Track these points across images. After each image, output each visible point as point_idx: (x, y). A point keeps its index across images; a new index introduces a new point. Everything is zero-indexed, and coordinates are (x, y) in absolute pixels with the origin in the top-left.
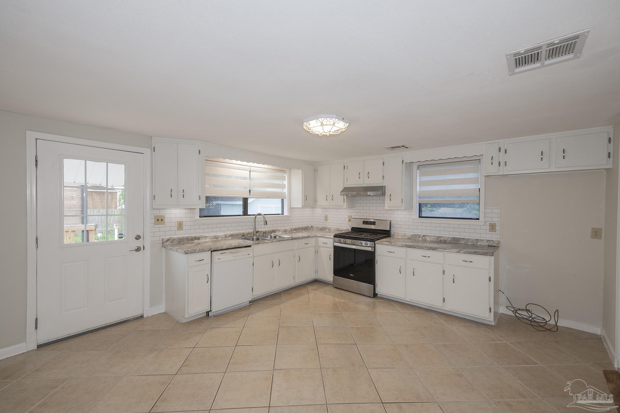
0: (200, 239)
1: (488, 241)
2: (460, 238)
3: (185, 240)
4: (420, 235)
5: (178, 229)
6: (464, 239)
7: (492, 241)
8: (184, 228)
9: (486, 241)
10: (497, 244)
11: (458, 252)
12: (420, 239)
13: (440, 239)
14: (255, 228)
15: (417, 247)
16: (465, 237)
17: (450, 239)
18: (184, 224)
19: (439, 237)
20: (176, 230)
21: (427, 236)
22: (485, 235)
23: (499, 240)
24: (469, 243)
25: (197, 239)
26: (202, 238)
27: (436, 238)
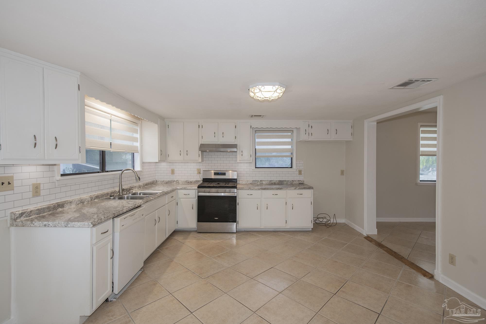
0: (65, 207)
1: (299, 181)
2: (283, 181)
3: (46, 210)
4: (258, 181)
5: (34, 196)
6: (285, 181)
7: (301, 180)
8: (42, 193)
9: (297, 181)
10: (303, 182)
11: (295, 189)
12: (259, 183)
13: (271, 182)
14: (121, 185)
15: (269, 189)
16: (286, 180)
17: (278, 182)
18: (42, 186)
19: (271, 181)
20: (31, 196)
21: (263, 180)
22: (297, 178)
23: (303, 179)
24: (289, 183)
25: (60, 207)
26: (67, 204)
27: (269, 182)
